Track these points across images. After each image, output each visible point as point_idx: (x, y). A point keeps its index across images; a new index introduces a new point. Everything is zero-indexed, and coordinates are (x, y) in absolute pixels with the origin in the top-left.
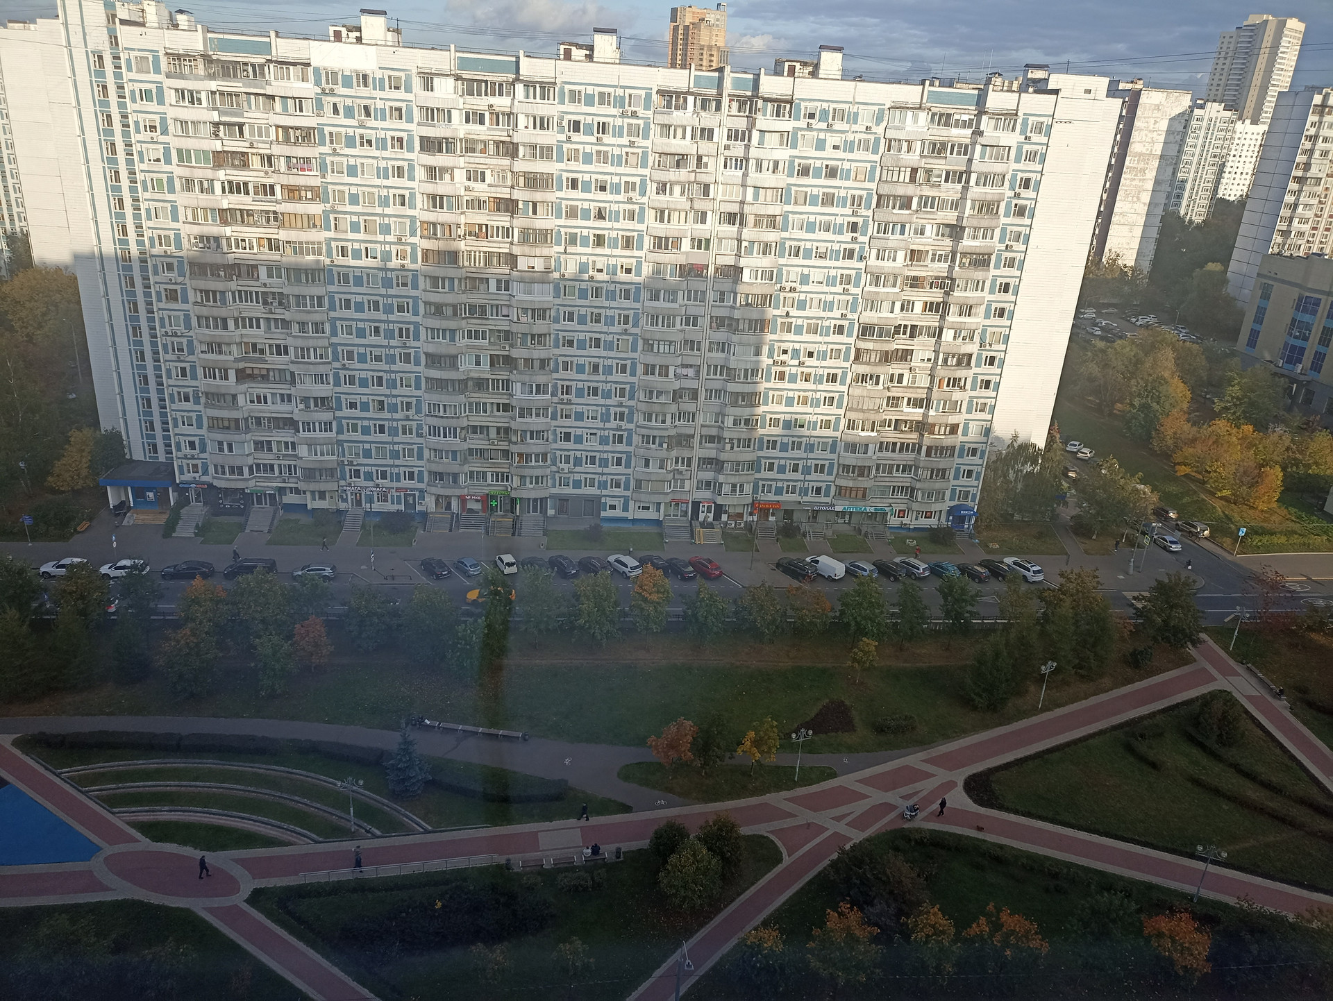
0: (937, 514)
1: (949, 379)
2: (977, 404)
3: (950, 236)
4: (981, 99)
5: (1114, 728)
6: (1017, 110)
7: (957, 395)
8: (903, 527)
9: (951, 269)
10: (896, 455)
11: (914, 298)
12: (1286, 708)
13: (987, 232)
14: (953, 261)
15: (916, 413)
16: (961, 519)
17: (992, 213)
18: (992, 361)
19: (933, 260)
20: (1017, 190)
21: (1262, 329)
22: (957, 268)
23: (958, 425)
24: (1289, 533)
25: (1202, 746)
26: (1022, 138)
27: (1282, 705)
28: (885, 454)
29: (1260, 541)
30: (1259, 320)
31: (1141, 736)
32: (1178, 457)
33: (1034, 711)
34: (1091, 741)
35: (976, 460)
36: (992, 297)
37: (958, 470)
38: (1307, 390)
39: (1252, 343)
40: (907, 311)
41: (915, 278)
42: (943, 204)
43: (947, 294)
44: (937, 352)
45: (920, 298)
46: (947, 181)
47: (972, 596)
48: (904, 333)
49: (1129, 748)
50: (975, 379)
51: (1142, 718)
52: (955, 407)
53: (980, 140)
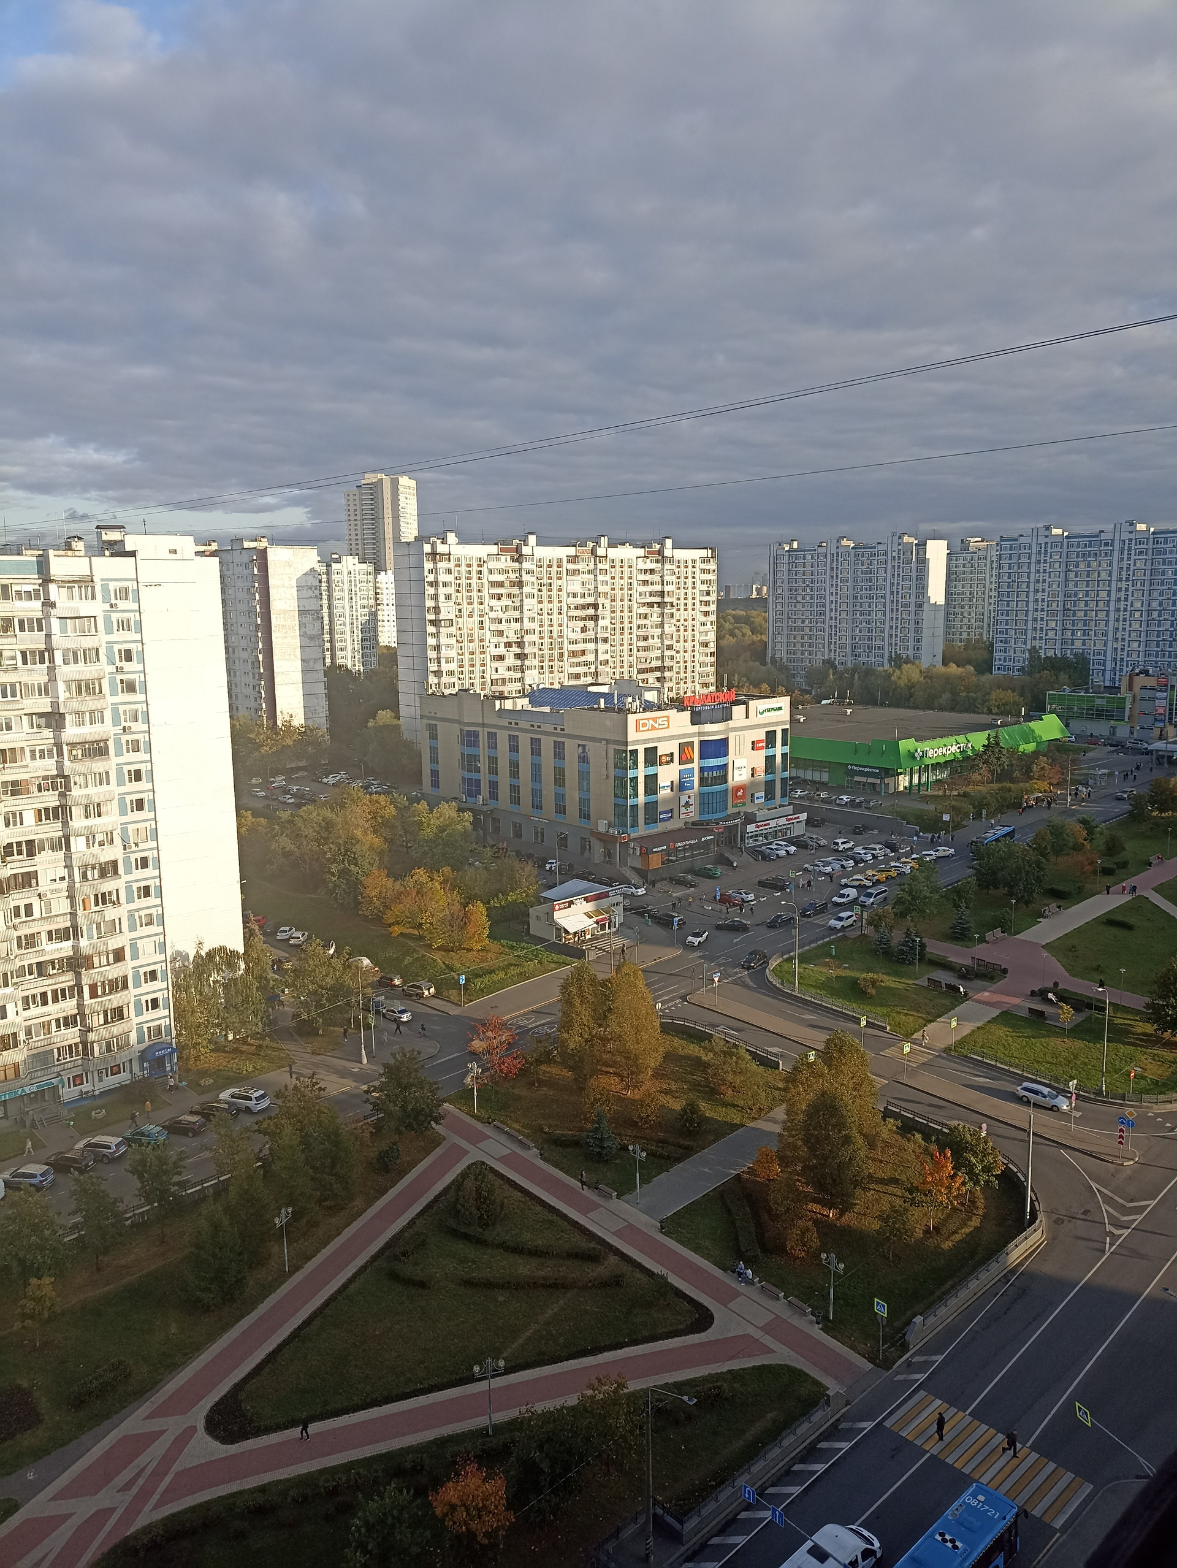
0: (127, 1065)
1: (96, 896)
2: (140, 917)
3: (48, 726)
4: (43, 566)
5: (375, 1258)
6: (92, 576)
7: (111, 913)
8: (83, 1096)
9: (60, 766)
10: (51, 1007)
11: (19, 808)
12: (536, 1156)
13: (96, 716)
14: (60, 754)
15: (64, 948)
16: (160, 1062)
17: (94, 693)
18: (144, 863)
19: (33, 758)
20: (118, 664)
21: (440, 767)
22: (67, 763)
23: (123, 949)
24: (505, 968)
25: (466, 1237)
26: (107, 607)
27: (532, 1155)
28: (35, 1011)
29: (482, 983)
30: (434, 760)
31: (404, 1255)
32: (389, 918)
33: (283, 1277)
34: (352, 1287)
35: (159, 984)
36: (122, 789)
37: (138, 1003)
38: (493, 818)
39: (435, 784)
40: (15, 824)
41: (15, 783)
42: (28, 690)
43: (63, 795)
44: (69, 867)
45: (28, 806)
46: (25, 662)
47: (174, 1163)
48: (20, 853)
49: (394, 1276)
50: (129, 889)
51: (402, 1231)
52: (114, 927)
53: (53, 612)
